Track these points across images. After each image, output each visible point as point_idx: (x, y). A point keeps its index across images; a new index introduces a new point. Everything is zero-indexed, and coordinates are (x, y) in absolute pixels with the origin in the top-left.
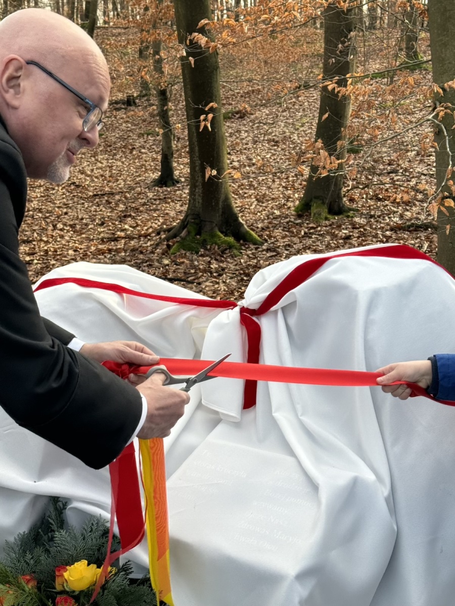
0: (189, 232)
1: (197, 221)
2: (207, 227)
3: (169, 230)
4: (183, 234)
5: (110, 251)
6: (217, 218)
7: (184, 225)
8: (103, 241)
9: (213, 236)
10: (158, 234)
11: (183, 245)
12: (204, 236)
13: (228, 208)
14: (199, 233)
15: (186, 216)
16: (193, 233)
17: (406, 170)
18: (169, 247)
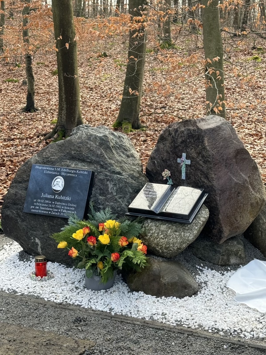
0: (58, 135)
1: (63, 129)
2: (69, 133)
3: (45, 135)
4: (55, 136)
5: (12, 145)
7: (55, 131)
8: (5, 140)
10: (38, 137)
13: (80, 122)
14: (64, 136)
15: (57, 126)
16: (61, 136)
17: (170, 107)
18: (47, 143)
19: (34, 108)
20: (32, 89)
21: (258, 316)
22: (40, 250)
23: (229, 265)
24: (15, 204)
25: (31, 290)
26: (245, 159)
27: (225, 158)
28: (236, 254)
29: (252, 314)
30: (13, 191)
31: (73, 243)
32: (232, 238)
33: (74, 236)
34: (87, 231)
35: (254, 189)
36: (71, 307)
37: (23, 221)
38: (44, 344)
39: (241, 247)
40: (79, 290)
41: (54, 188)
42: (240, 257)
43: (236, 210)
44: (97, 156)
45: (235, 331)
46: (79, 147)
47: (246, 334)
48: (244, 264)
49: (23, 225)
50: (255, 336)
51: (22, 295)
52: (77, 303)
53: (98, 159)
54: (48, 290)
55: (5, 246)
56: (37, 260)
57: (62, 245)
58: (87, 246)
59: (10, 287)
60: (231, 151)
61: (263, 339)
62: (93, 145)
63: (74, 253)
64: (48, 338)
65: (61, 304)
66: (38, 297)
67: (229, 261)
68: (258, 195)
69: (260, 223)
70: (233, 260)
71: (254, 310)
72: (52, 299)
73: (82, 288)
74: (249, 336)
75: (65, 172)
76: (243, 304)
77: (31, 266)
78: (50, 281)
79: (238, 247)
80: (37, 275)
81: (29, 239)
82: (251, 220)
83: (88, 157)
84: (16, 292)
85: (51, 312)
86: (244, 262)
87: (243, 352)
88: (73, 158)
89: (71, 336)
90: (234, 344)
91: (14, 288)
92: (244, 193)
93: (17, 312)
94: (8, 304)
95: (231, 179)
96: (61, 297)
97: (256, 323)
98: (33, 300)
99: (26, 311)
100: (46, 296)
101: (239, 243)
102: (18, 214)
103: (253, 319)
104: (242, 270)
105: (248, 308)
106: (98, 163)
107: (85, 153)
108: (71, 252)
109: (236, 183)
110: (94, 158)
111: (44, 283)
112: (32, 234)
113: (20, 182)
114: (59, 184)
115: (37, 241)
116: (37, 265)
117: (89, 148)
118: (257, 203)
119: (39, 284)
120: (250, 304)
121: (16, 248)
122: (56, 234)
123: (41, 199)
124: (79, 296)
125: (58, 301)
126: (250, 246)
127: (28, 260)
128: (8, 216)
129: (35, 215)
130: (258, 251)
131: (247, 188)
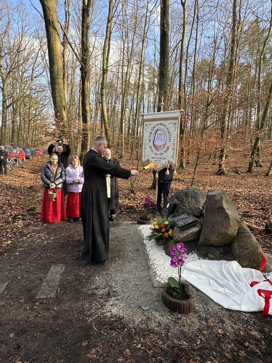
28: (213, 254)
35: (223, 226)
36: (144, 246)
41: (167, 207)
42: (216, 256)
44: (182, 198)
46: (178, 194)
53: (181, 200)
62: (182, 194)
67: (208, 255)
70: (211, 256)
83: (179, 198)
85: (138, 244)
94: (136, 238)
109: (213, 221)
117: (180, 195)
118: (223, 233)
131: (218, 225)
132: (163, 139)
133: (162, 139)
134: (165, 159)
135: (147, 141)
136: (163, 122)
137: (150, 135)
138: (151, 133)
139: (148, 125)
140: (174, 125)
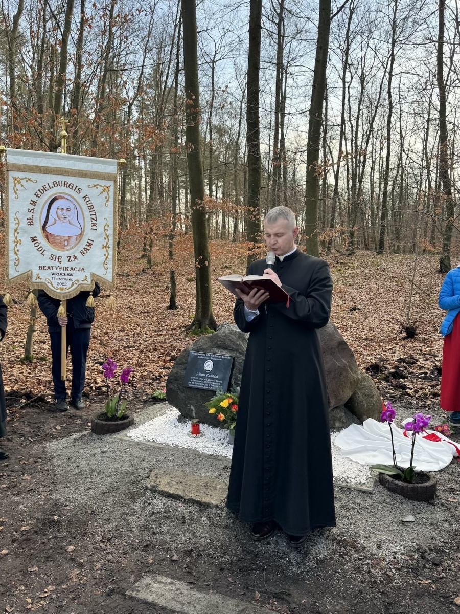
0: (196, 327)
1: (199, 323)
2: (204, 326)
3: (185, 327)
4: (193, 328)
5: (161, 335)
6: (207, 322)
7: (193, 324)
8: (155, 331)
9: (206, 329)
10: (180, 328)
11: (195, 333)
12: (202, 329)
13: (212, 318)
14: (200, 328)
15: (194, 321)
18: (187, 333)
19: (175, 306)
20: (174, 292)
21: (359, 466)
22: (194, 414)
23: (335, 428)
24: (176, 380)
25: (189, 445)
26: (344, 349)
27: (330, 348)
28: (340, 420)
29: (354, 464)
30: (175, 371)
31: (220, 410)
32: (336, 408)
33: (221, 404)
34: (231, 401)
35: (352, 371)
36: (219, 458)
37: (182, 392)
38: (203, 485)
39: (343, 414)
40: (225, 445)
41: (206, 369)
42: (343, 422)
43: (339, 386)
44: (237, 345)
45: (343, 477)
46: (224, 339)
47: (352, 480)
48: (345, 427)
49: (182, 396)
50: (358, 482)
51: (183, 448)
52: (224, 455)
53: (237, 348)
54: (202, 445)
55: (167, 411)
56: (193, 422)
57: (212, 411)
58: (231, 412)
59: (173, 442)
60: (335, 343)
61: (364, 484)
62: (234, 338)
63: (222, 417)
64: (205, 481)
65: (212, 455)
66: (194, 450)
67: (334, 425)
68: (355, 376)
69: (356, 397)
70: (337, 424)
71: (356, 462)
72: (205, 452)
73: (226, 443)
74: (353, 482)
75: (214, 357)
76: (346, 458)
77: (188, 427)
78: (202, 438)
79: (341, 414)
80: (193, 433)
81: (186, 406)
82: (351, 394)
83: (230, 347)
84: (178, 446)
85: (205, 461)
86: (346, 426)
87: (350, 493)
88: (219, 347)
89: (222, 480)
90: (343, 487)
91: (177, 443)
92: (345, 374)
93: (180, 461)
94: (173, 455)
95: (335, 364)
96: (211, 451)
97: (358, 472)
98: (191, 452)
99: (187, 460)
100: (201, 450)
101: (341, 411)
102: (178, 388)
103: (356, 469)
104: (345, 432)
105: (351, 460)
106: (237, 350)
107: (228, 343)
108: (219, 416)
109: (339, 367)
110: (234, 347)
111: (198, 439)
112: (188, 403)
113: (180, 364)
114: (209, 366)
115: (192, 407)
116: (193, 426)
117: (231, 340)
118: (355, 381)
119: (195, 440)
120: (352, 457)
121: (175, 412)
122: (208, 403)
123: (196, 377)
124: (225, 450)
125: (210, 453)
126: (349, 413)
127: (185, 422)
128: (171, 389)
129: (191, 388)
130: (355, 418)
131: (347, 370)
132: (74, 221)
133: (72, 222)
134: (83, 269)
135: (24, 223)
136: (71, 180)
137: (32, 207)
138: (34, 203)
139: (23, 182)
140: (104, 190)
